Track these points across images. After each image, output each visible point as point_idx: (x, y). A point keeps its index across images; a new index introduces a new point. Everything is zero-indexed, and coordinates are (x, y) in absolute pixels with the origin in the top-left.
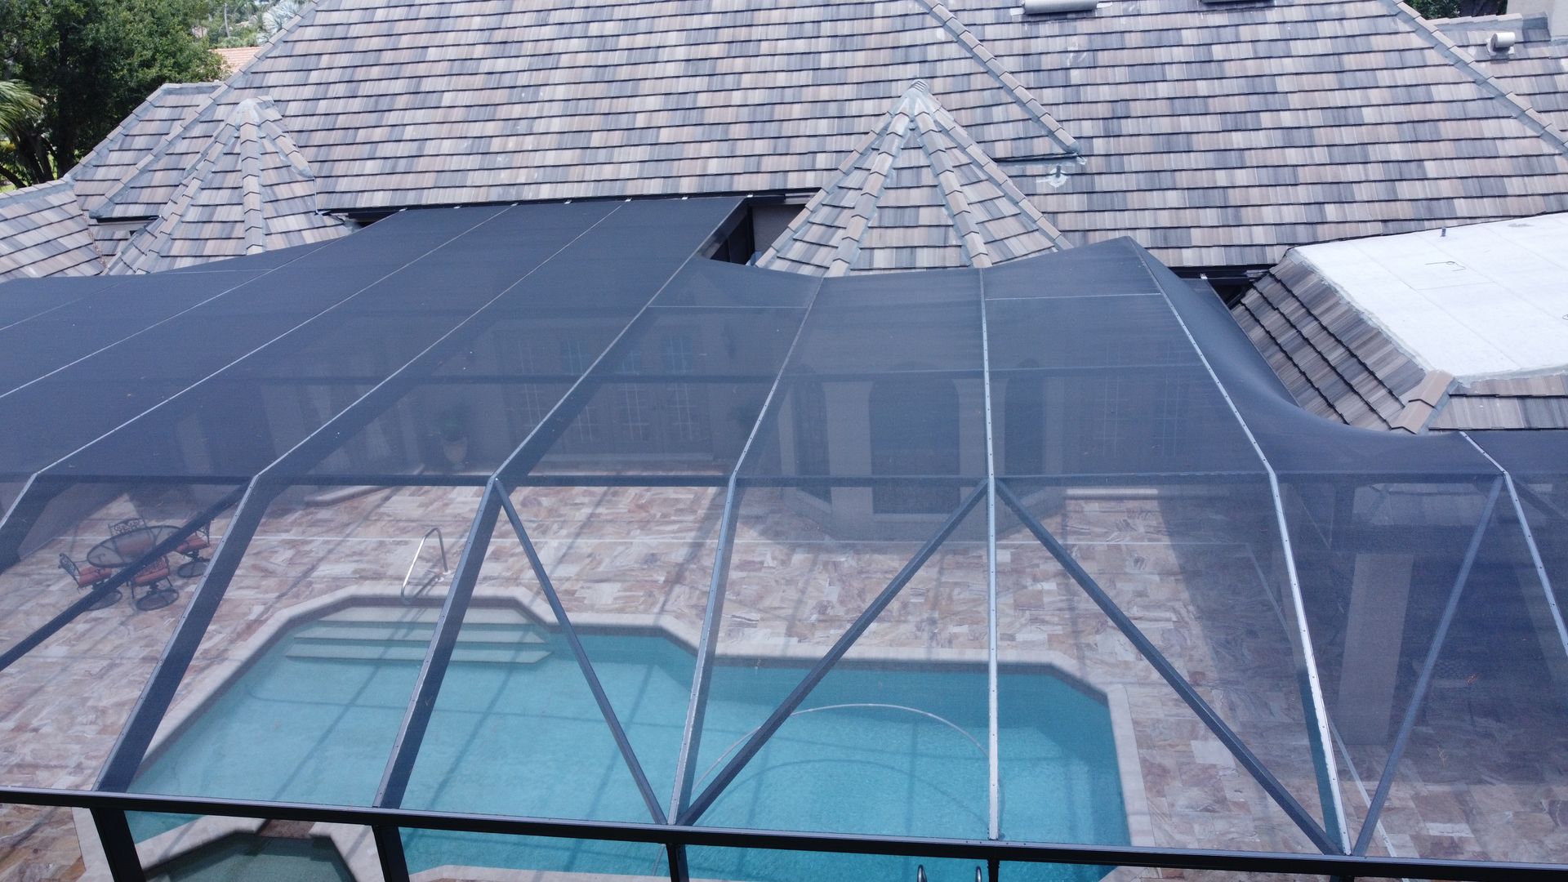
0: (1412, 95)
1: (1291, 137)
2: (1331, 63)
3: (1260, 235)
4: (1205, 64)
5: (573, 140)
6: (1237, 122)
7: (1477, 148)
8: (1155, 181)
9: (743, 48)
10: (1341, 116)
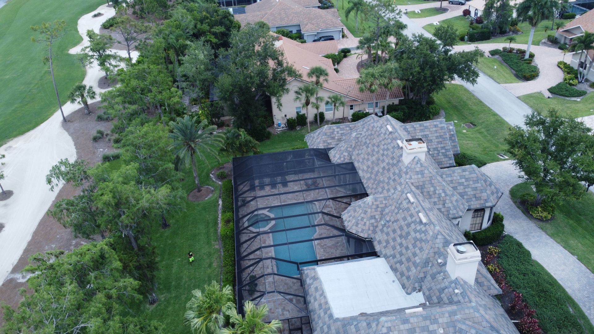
0: (415, 255)
1: (401, 245)
2: (416, 239)
3: (384, 253)
4: (408, 225)
5: (368, 167)
6: (401, 236)
7: (408, 269)
8: (388, 234)
9: (389, 170)
10: (407, 248)
